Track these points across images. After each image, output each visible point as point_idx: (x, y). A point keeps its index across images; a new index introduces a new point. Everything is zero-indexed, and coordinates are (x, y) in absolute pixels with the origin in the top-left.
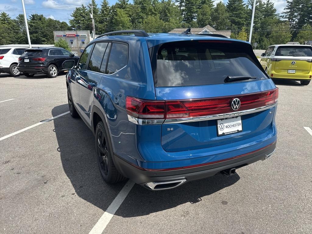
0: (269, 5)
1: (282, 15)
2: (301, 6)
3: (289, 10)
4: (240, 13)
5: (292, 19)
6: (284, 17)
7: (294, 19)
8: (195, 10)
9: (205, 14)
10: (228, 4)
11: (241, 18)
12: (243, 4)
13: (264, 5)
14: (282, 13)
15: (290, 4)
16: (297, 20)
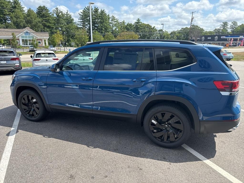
0: (68, 16)
1: (79, 23)
2: (88, 18)
3: (82, 20)
4: (49, 19)
5: (85, 27)
6: (80, 25)
7: (86, 26)
8: (8, 13)
9: (19, 18)
10: (37, 11)
11: (50, 23)
12: (49, 12)
13: (65, 15)
14: (78, 22)
15: (81, 16)
16: (87, 27)
